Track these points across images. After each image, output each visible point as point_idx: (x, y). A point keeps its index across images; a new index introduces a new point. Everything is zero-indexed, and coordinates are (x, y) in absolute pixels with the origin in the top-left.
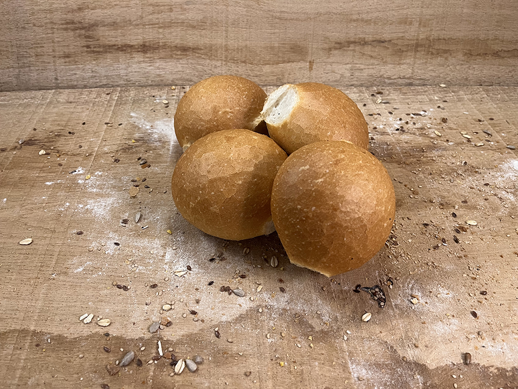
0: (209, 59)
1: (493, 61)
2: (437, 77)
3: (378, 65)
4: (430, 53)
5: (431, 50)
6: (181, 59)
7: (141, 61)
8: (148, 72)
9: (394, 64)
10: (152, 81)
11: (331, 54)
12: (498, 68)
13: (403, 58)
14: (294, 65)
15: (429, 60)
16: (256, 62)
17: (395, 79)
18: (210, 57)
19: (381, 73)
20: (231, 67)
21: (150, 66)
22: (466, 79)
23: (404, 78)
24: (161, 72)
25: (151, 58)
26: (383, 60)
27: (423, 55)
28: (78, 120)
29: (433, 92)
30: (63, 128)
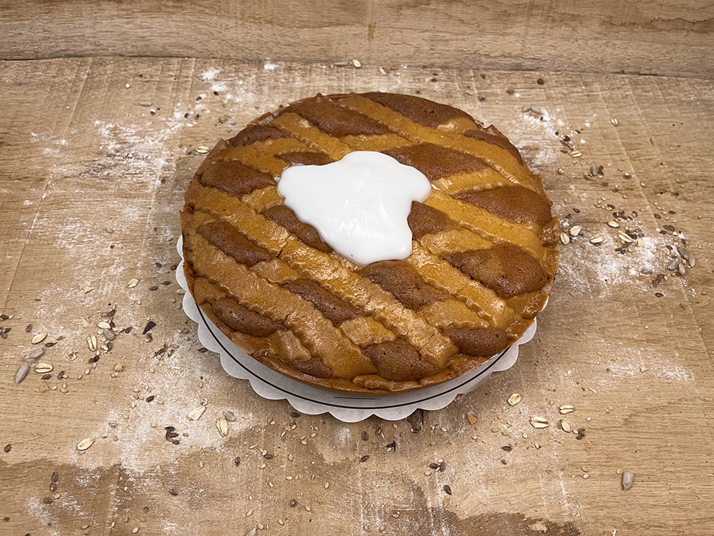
0: (217, 15)
1: (644, 35)
2: (559, 57)
3: (471, 34)
4: (550, 19)
5: (551, 15)
6: (174, 13)
7: (114, 16)
8: (125, 33)
9: (496, 34)
10: (133, 46)
11: (402, 14)
12: (650, 46)
13: (509, 26)
14: (344, 29)
15: (548, 29)
16: (287, 23)
17: (496, 57)
18: (217, 12)
19: (476, 48)
20: (251, 30)
21: (128, 23)
22: (602, 62)
23: (510, 56)
24: (144, 32)
25: (128, 10)
26: (479, 26)
27: (540, 21)
28: (27, 116)
29: (555, 84)
30: (6, 131)
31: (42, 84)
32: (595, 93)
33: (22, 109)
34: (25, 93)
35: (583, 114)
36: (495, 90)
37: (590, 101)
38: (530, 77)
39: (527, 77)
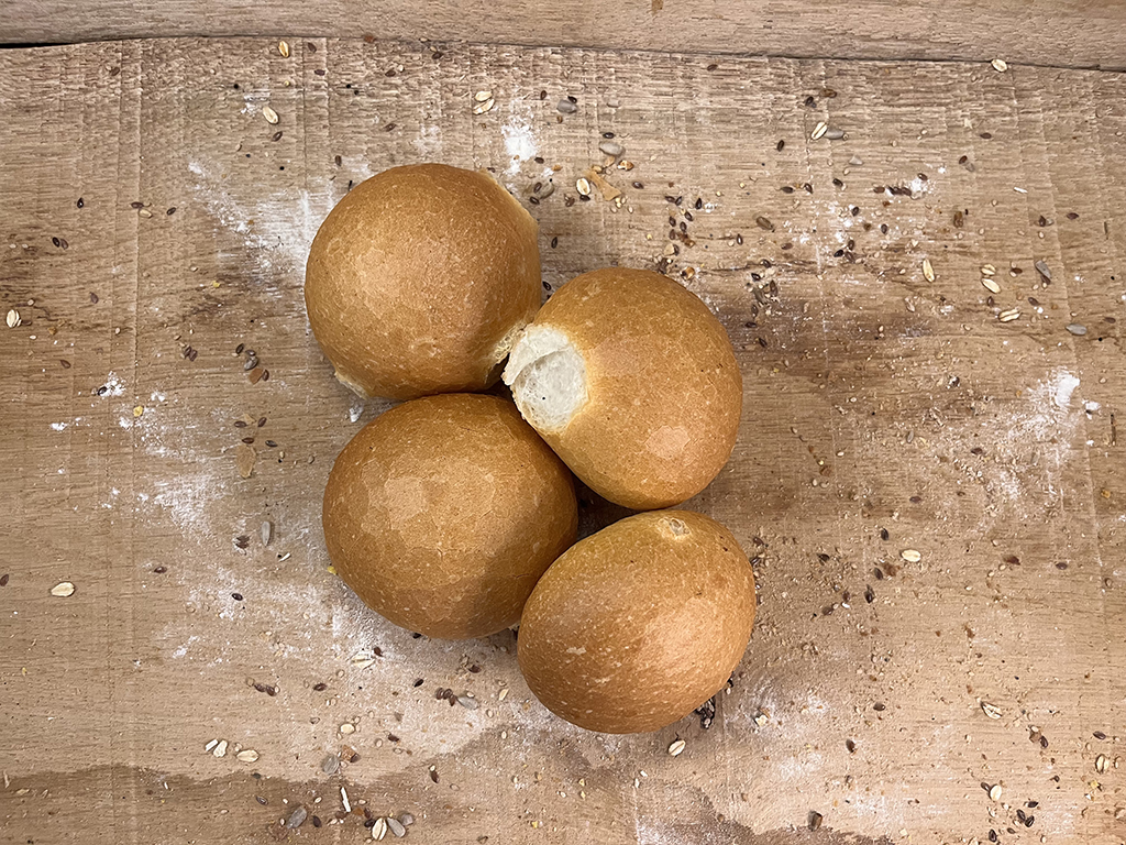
17: (882, 39)
19: (848, 25)
23: (907, 38)
28: (61, 186)
29: (966, 93)
30: (34, 221)
31: (67, 109)
32: (1032, 116)
33: (47, 170)
34: (42, 132)
35: (1004, 166)
36: (861, 111)
37: (1022, 136)
38: (925, 76)
39: (919, 76)
